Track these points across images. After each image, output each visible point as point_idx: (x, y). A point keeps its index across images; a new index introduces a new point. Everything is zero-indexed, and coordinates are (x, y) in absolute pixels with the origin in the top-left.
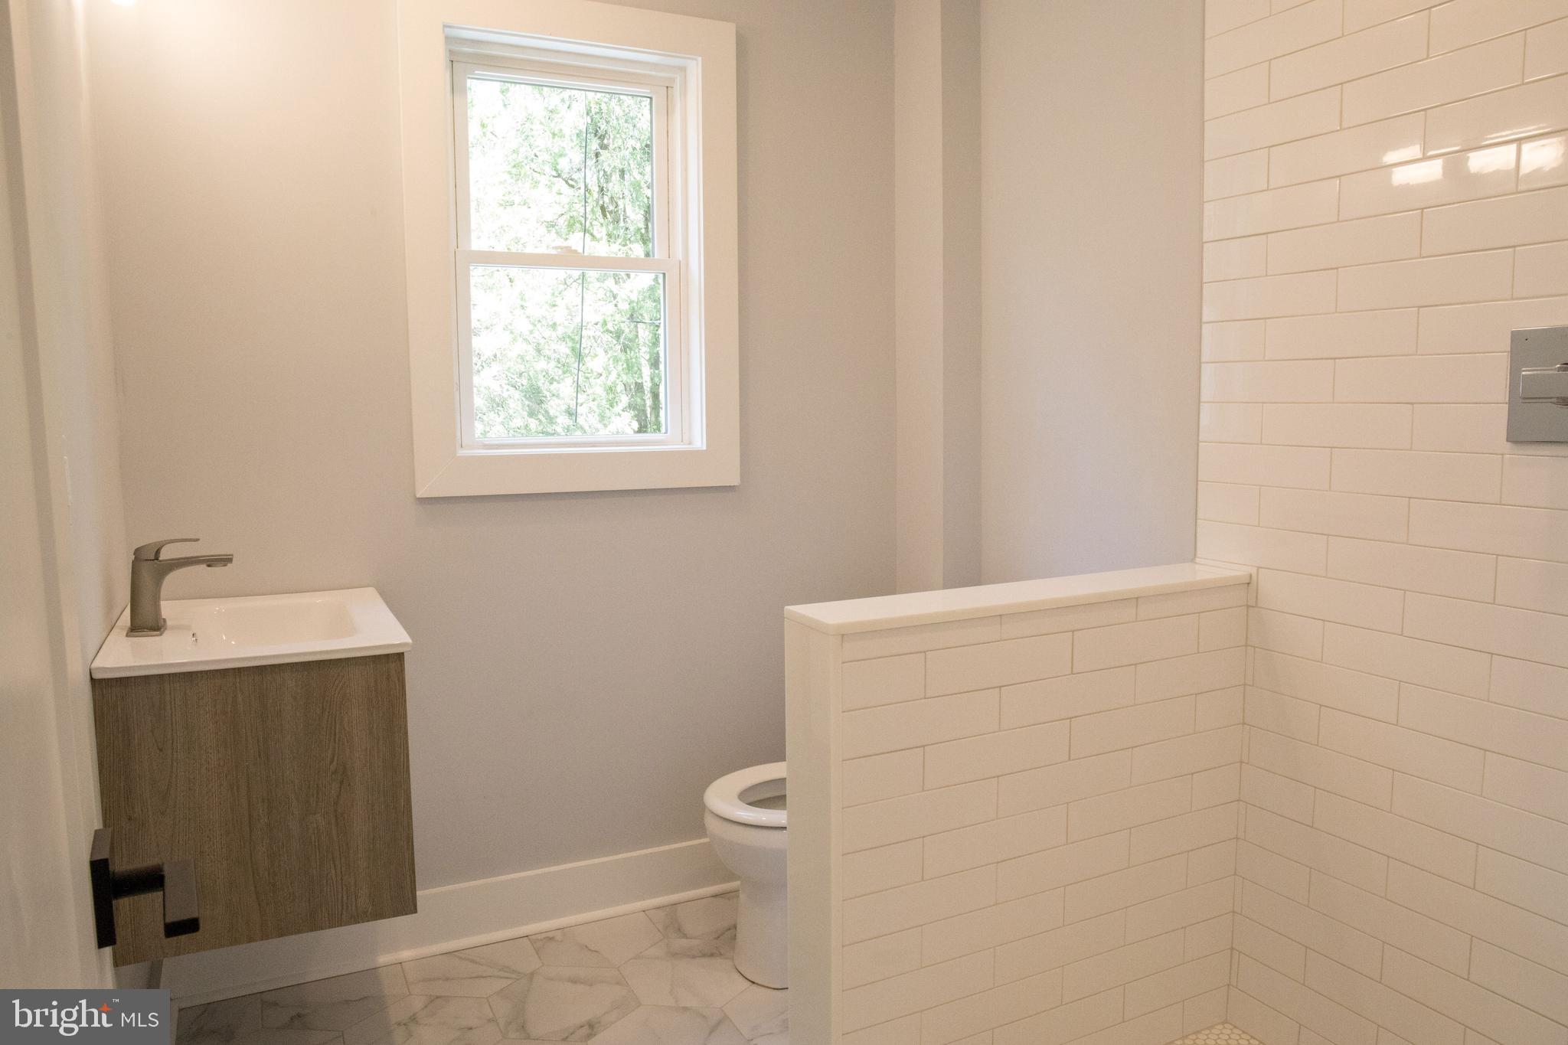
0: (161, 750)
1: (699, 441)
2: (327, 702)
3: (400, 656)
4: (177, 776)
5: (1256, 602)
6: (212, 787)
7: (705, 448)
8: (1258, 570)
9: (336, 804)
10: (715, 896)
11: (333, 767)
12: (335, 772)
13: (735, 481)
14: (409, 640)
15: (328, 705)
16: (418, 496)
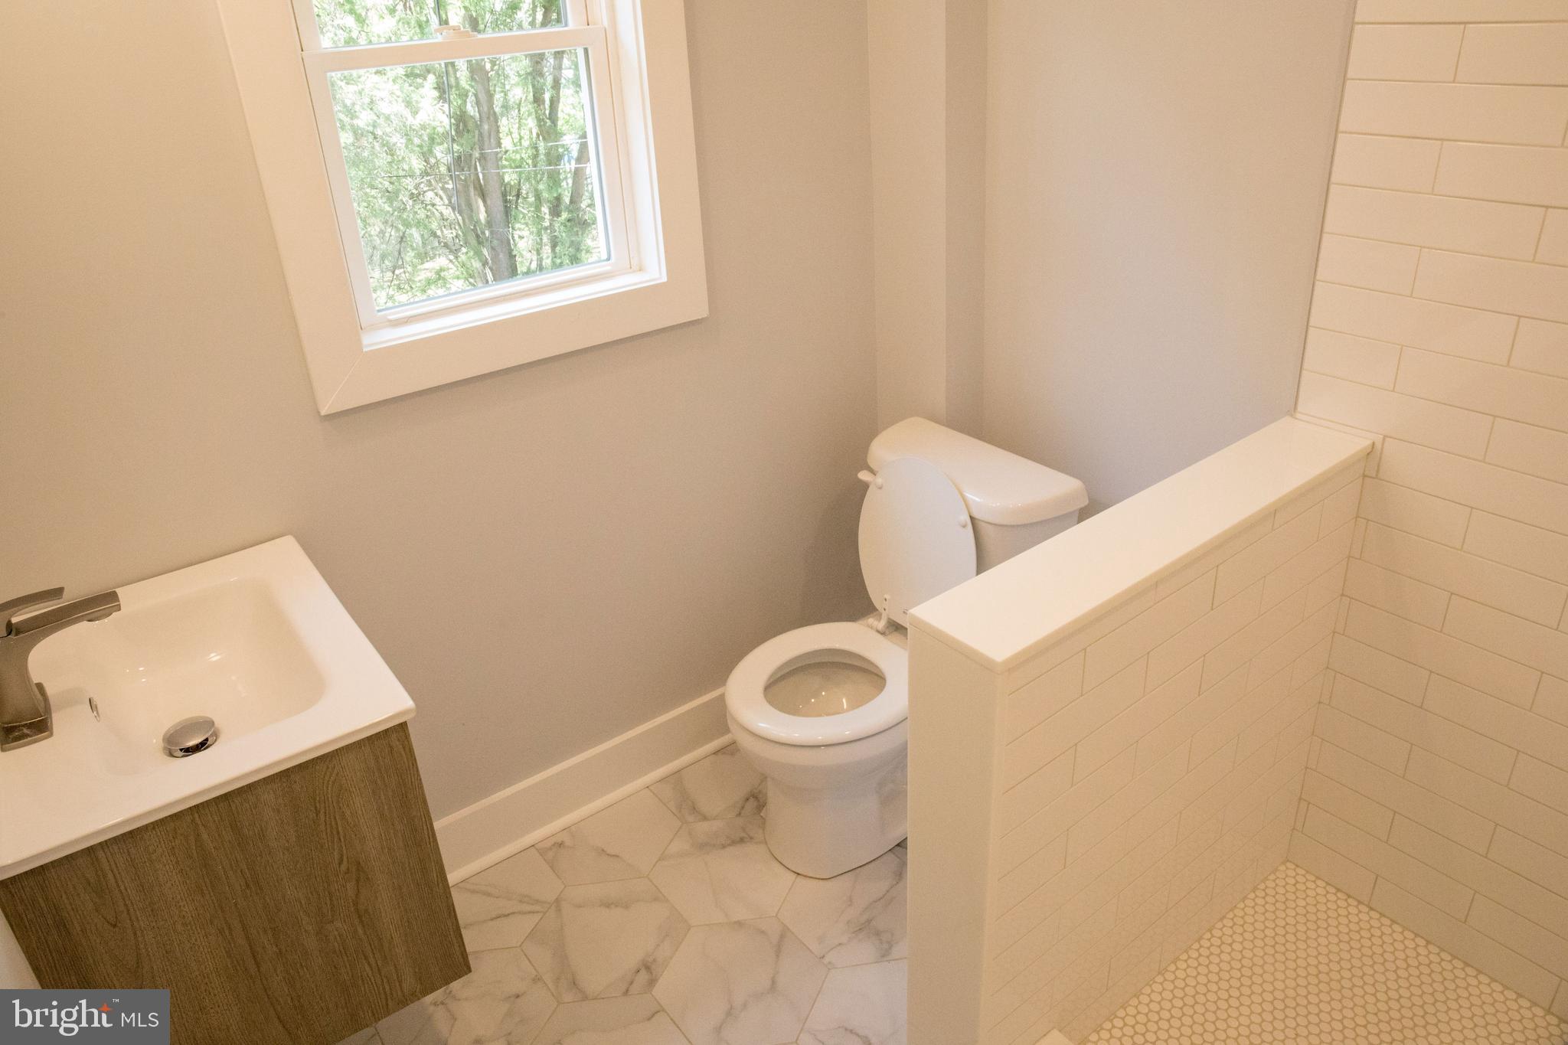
0: (115, 926)
1: (655, 272)
2: (319, 802)
3: (403, 726)
4: (146, 945)
5: (1378, 471)
6: (196, 940)
7: (664, 279)
8: (1384, 439)
9: (356, 904)
10: (716, 753)
11: (344, 867)
12: (348, 871)
13: (702, 311)
14: (409, 703)
15: (323, 805)
16: (323, 413)
